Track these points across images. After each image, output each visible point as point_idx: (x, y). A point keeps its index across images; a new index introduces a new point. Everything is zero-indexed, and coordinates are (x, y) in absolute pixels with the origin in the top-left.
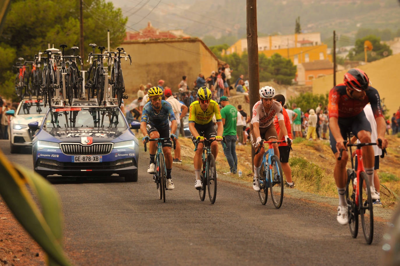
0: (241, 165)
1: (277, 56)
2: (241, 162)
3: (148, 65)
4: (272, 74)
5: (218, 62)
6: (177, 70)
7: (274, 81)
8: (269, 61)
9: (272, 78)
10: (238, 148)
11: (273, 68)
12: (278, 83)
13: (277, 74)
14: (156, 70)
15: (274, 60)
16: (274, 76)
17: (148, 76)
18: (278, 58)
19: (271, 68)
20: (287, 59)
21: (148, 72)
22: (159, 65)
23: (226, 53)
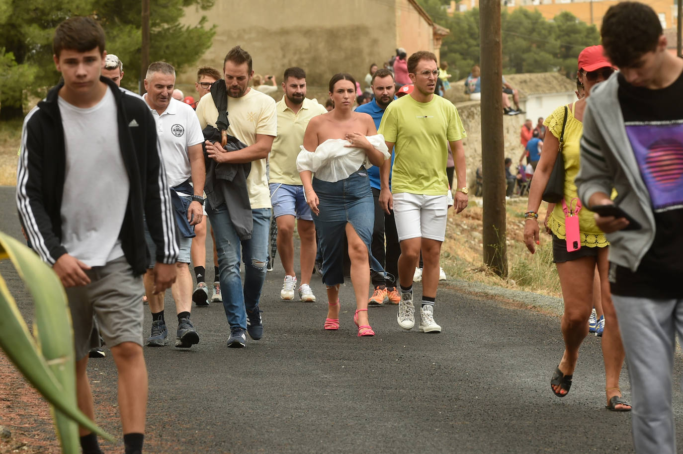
0: (470, 250)
1: (567, 17)
2: (470, 243)
3: (284, 32)
4: (555, 55)
5: (434, 28)
6: (347, 43)
7: (559, 71)
8: (550, 29)
9: (555, 65)
10: (469, 214)
11: (558, 43)
12: (568, 76)
13: (566, 56)
14: (302, 42)
15: (559, 26)
16: (561, 60)
17: (284, 56)
18: (569, 23)
19: (554, 43)
20: (589, 25)
21: (284, 48)
22: (308, 33)
23: (457, 8)
